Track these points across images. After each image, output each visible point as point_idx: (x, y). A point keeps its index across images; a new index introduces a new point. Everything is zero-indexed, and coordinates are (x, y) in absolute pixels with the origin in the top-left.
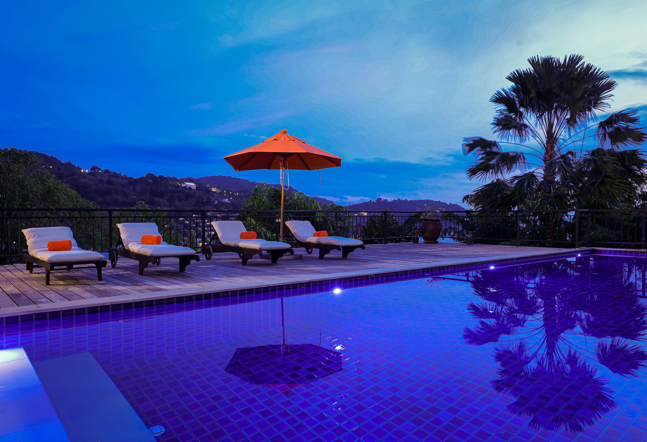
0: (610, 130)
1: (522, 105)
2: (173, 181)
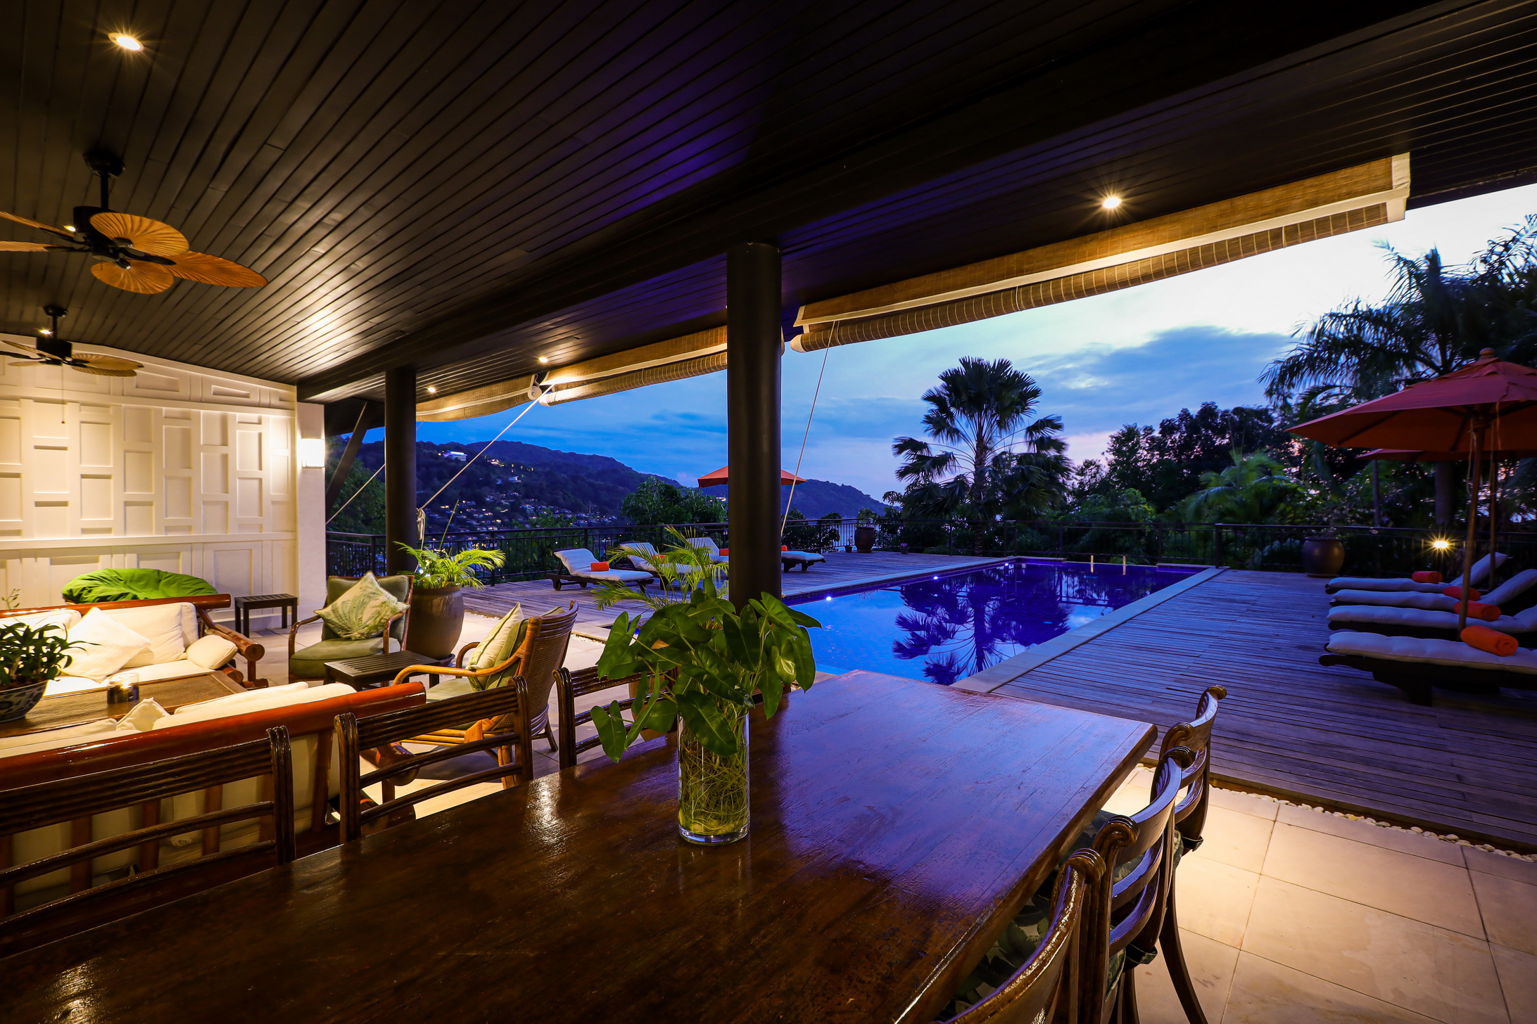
0: (1037, 436)
1: (953, 405)
2: (428, 449)
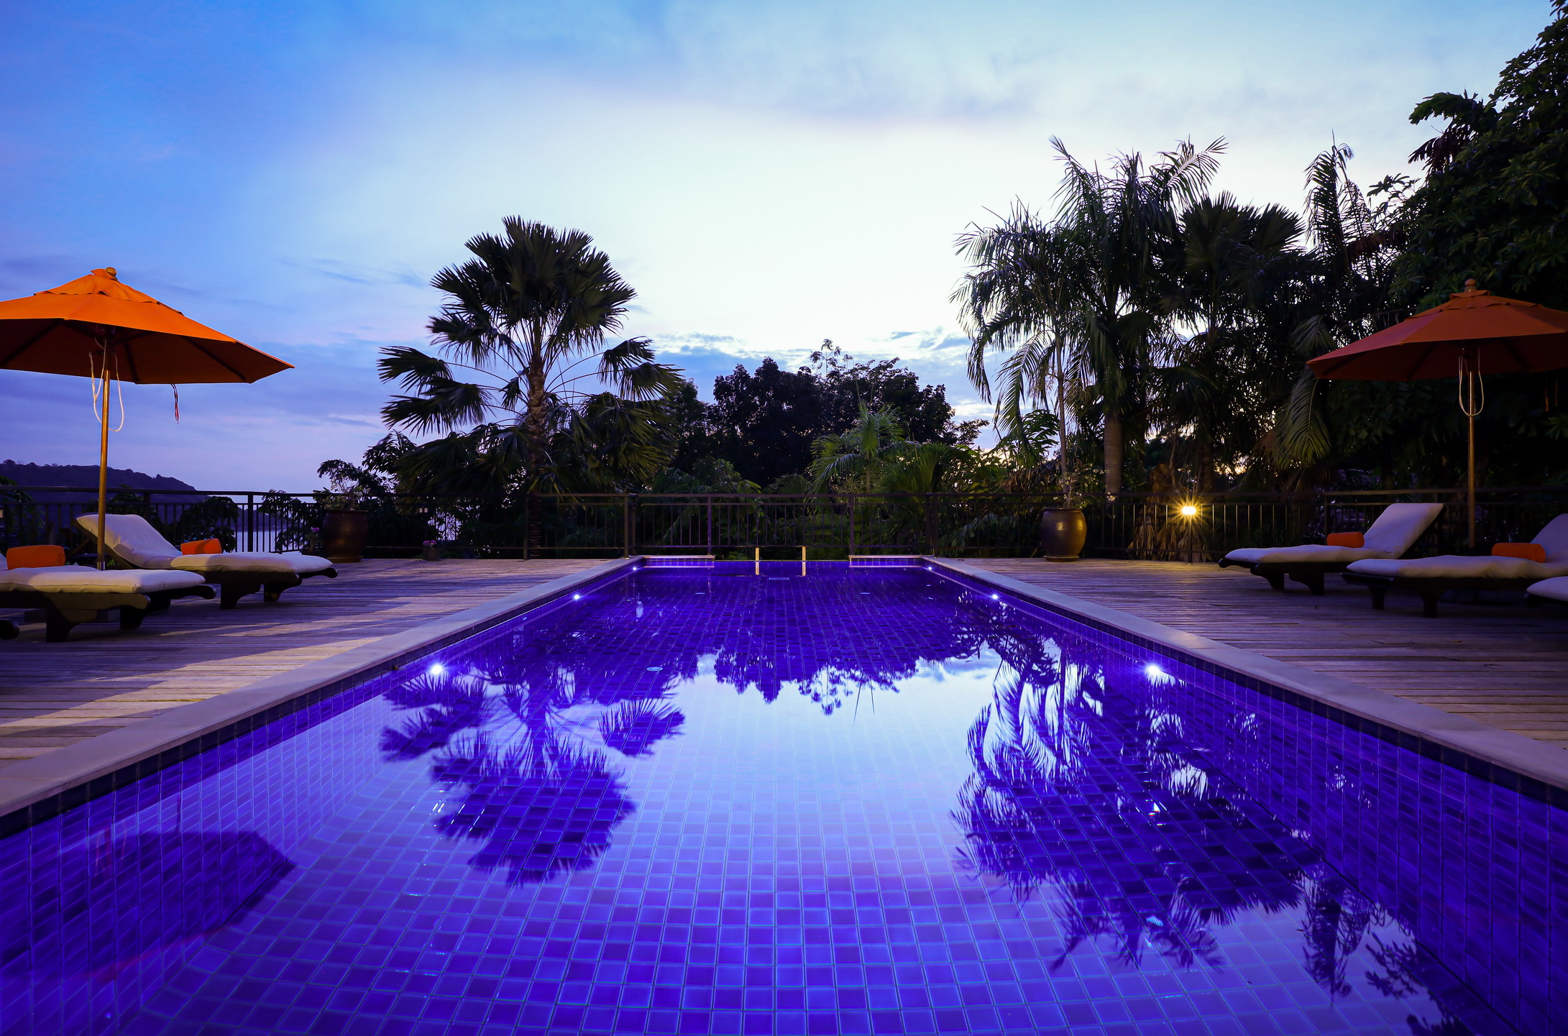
1: (487, 300)
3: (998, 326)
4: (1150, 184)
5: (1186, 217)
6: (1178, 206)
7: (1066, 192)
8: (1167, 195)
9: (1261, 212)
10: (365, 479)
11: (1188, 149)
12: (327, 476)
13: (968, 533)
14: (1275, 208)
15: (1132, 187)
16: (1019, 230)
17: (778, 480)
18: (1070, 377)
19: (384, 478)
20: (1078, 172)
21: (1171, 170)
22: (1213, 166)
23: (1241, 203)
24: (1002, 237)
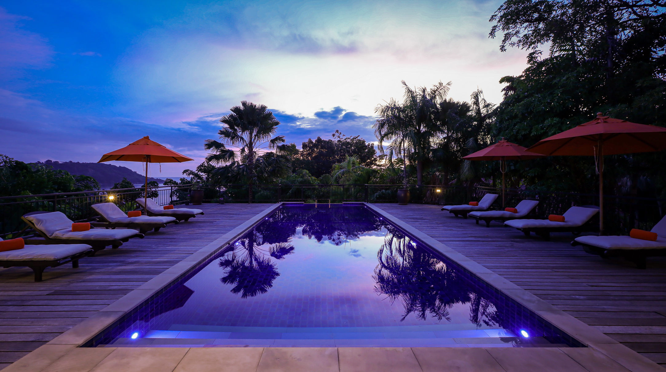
3: (386, 135)
4: (430, 94)
5: (441, 104)
6: (438, 101)
7: (406, 96)
8: (435, 97)
9: (461, 103)
10: (196, 175)
11: (441, 84)
12: (185, 174)
13: (377, 196)
14: (465, 103)
15: (424, 97)
16: (393, 106)
17: (322, 176)
18: (407, 149)
19: (203, 175)
20: (409, 90)
21: (436, 90)
22: (448, 89)
23: (456, 101)
24: (388, 108)
